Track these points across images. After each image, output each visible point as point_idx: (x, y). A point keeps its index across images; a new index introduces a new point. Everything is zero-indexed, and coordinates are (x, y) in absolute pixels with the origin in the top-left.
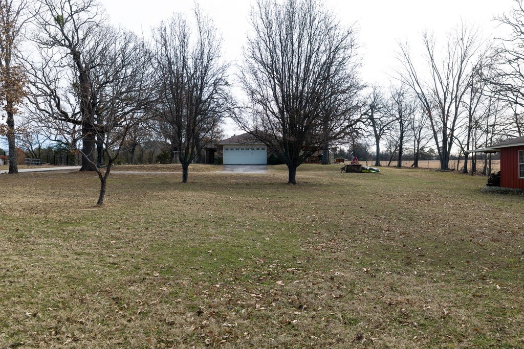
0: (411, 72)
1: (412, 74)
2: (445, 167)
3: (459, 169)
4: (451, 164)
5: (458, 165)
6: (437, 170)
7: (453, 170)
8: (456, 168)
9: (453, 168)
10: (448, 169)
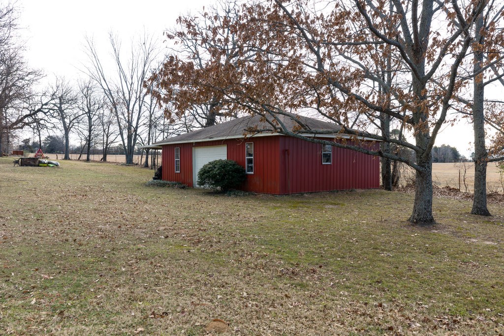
0: (97, 67)
1: (98, 70)
2: (129, 162)
3: (142, 163)
4: (136, 158)
5: (141, 160)
6: (123, 165)
7: (137, 164)
8: (140, 163)
9: (137, 162)
10: (133, 163)
